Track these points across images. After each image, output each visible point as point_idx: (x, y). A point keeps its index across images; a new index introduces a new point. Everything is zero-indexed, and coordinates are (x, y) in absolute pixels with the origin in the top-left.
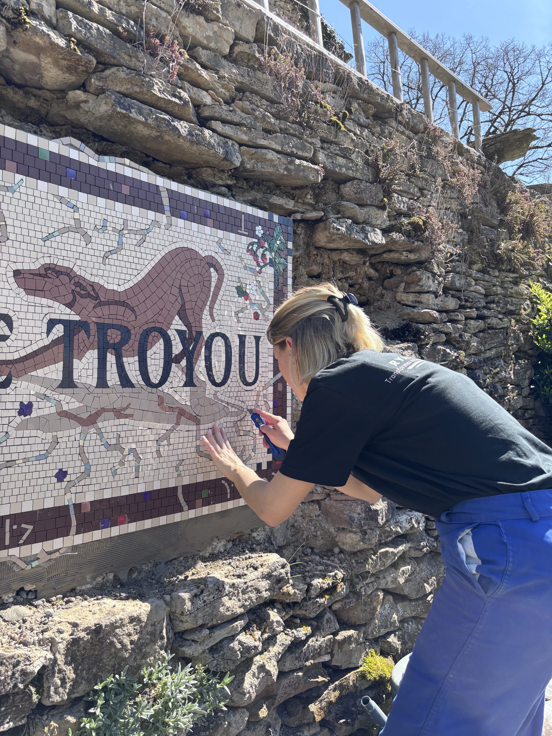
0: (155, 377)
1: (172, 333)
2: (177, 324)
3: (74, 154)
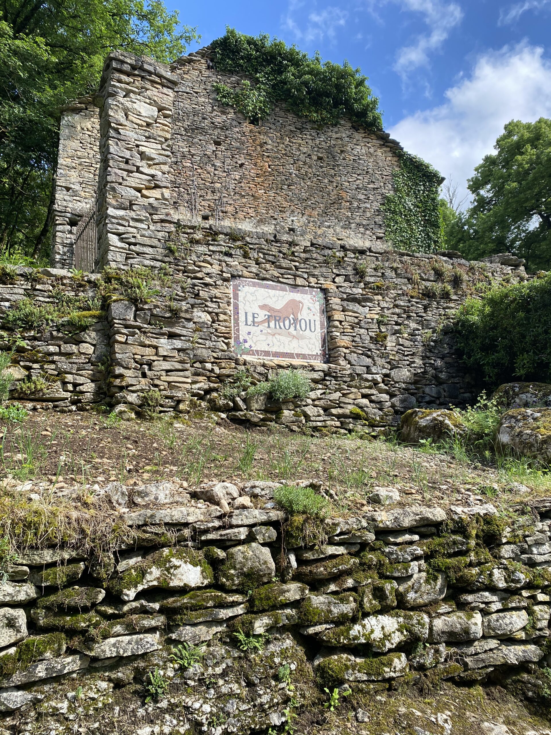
0: (287, 327)
1: (290, 318)
2: (292, 316)
3: (268, 282)
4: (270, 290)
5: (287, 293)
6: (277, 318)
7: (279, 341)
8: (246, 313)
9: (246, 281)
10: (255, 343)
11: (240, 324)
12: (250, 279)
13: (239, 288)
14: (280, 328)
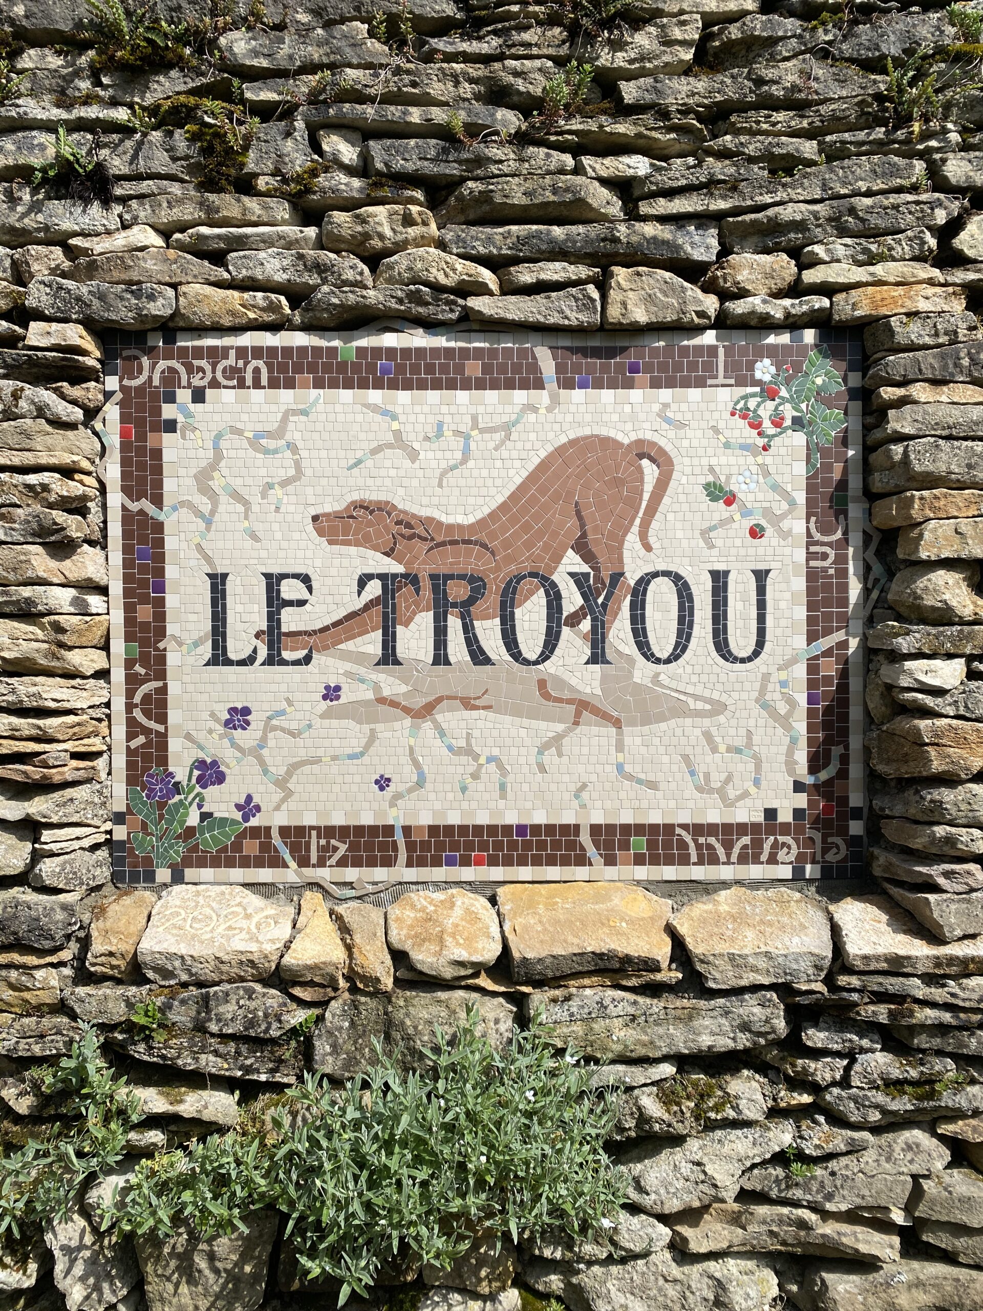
0: (531, 646)
1: (561, 579)
2: (572, 562)
3: (389, 340)
4: (403, 396)
5: (542, 397)
6: (458, 591)
7: (468, 751)
8: (218, 583)
9: (215, 354)
10: (281, 783)
11: (172, 659)
12: (247, 339)
13: (168, 411)
14: (479, 656)
